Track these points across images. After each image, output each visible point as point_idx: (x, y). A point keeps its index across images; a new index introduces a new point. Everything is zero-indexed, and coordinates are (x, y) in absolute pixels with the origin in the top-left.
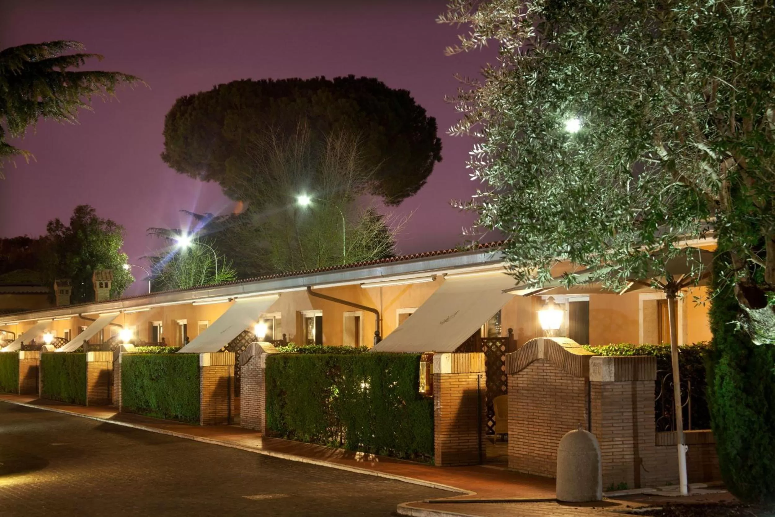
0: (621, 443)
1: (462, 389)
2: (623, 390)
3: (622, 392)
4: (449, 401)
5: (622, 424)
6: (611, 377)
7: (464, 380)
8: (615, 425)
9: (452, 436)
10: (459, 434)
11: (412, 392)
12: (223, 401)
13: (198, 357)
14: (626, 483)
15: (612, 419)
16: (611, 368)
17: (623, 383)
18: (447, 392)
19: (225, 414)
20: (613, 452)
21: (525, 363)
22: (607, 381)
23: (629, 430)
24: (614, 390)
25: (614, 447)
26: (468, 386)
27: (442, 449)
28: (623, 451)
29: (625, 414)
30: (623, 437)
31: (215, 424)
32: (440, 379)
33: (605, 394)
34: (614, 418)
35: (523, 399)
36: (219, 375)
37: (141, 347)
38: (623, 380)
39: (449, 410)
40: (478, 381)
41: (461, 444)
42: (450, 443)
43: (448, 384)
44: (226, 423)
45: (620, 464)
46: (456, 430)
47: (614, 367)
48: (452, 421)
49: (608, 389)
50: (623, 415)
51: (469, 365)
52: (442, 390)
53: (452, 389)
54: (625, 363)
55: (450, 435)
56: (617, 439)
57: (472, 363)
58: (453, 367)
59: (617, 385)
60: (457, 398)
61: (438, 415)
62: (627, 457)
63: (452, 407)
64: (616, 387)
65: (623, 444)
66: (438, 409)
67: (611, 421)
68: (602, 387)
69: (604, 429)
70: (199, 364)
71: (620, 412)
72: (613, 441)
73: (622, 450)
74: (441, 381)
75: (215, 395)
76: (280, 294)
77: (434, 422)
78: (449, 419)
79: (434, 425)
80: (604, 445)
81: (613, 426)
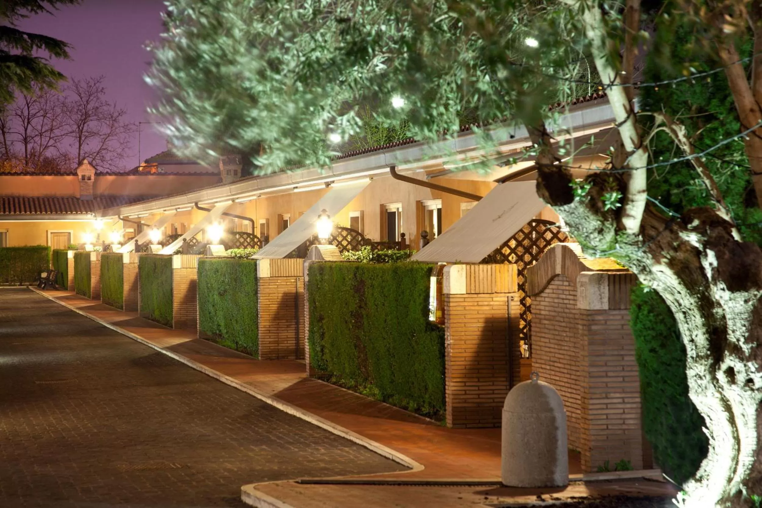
0: (620, 400)
1: (483, 316)
2: (623, 322)
3: (623, 325)
4: (463, 334)
5: (622, 374)
6: (602, 303)
7: (486, 303)
8: (610, 374)
9: (467, 384)
10: (479, 381)
11: (422, 320)
12: (288, 326)
13: (256, 265)
14: (629, 462)
15: (606, 365)
16: (602, 290)
17: (623, 312)
18: (460, 321)
19: (291, 344)
20: (607, 414)
21: (544, 281)
22: (596, 308)
23: (636, 381)
24: (608, 323)
25: (609, 406)
26: (493, 312)
27: (453, 403)
28: (624, 413)
29: (626, 358)
30: (624, 392)
31: (278, 358)
32: (449, 302)
33: (594, 327)
34: (609, 364)
35: (545, 333)
36: (282, 290)
37: (236, 250)
38: (623, 307)
39: (463, 347)
40: (508, 306)
41: (481, 396)
42: (466, 394)
43: (462, 308)
44: (293, 358)
45: (619, 432)
46: (475, 375)
47: (607, 288)
48: (469, 363)
49: (600, 320)
50: (623, 359)
51: (493, 281)
52: (451, 317)
53: (467, 316)
54: (626, 282)
55: (465, 382)
56: (612, 395)
57: (498, 279)
58: (469, 284)
59: (613, 315)
60: (477, 330)
61: (449, 353)
62: (631, 422)
63: (468, 342)
64: (611, 317)
65: (624, 402)
66: (448, 344)
67: (605, 369)
68: (590, 318)
69: (593, 380)
70: (256, 274)
71: (618, 355)
72: (607, 398)
73: (622, 411)
74: (451, 304)
75: (277, 317)
76: (371, 177)
77: (444, 364)
78: (463, 359)
79: (444, 368)
80: (593, 404)
81: (607, 376)
